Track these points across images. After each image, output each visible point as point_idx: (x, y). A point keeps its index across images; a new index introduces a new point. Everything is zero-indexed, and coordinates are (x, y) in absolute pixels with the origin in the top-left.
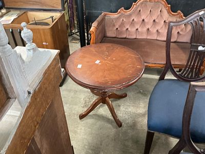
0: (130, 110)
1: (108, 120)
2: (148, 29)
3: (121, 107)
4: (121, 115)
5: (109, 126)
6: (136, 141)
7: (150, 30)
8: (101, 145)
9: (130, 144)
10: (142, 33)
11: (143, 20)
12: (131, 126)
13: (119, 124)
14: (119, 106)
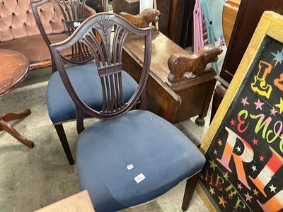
0: (39, 125)
1: (14, 148)
2: (25, 24)
3: (28, 127)
4: (30, 135)
5: (19, 152)
6: (56, 153)
7: (27, 24)
8: (14, 176)
9: (50, 158)
10: (19, 31)
11: (13, 14)
12: (47, 141)
13: (30, 145)
14: (25, 127)
